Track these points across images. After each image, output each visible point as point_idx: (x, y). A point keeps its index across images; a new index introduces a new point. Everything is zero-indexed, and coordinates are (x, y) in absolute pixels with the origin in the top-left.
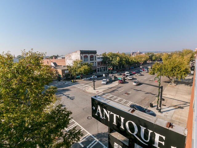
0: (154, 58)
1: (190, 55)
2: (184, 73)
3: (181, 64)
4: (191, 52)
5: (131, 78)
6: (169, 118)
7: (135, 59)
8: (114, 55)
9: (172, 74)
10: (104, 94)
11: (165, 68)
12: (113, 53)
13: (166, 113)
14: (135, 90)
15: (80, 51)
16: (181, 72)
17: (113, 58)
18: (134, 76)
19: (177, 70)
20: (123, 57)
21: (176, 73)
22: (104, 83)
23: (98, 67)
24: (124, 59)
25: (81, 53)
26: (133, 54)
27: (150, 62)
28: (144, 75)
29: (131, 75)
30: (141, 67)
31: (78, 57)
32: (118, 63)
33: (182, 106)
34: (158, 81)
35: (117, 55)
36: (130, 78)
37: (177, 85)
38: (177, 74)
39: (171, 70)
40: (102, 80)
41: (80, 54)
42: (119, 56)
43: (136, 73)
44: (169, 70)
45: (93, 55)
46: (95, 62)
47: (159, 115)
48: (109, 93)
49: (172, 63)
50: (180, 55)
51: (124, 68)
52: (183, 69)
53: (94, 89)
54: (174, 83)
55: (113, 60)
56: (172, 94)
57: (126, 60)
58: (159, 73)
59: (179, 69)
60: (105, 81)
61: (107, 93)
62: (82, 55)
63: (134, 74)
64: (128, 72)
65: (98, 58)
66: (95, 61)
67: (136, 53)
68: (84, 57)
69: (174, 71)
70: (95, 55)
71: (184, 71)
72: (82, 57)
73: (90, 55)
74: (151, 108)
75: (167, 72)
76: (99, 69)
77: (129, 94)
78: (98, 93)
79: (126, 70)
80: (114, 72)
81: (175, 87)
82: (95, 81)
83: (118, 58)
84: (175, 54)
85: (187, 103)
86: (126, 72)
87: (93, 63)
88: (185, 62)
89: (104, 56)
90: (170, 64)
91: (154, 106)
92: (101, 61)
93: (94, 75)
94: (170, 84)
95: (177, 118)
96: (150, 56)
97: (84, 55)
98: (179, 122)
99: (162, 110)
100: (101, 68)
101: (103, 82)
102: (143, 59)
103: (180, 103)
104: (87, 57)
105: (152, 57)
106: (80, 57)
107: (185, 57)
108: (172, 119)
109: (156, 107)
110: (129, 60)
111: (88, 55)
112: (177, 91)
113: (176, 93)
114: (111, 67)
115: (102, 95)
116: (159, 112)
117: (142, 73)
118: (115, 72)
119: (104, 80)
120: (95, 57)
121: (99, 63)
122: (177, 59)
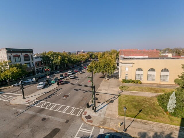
0: (93, 57)
1: (115, 55)
2: (112, 69)
3: (110, 62)
4: (116, 52)
5: (73, 77)
6: (102, 116)
7: (78, 58)
8: (55, 54)
9: (105, 71)
10: (36, 103)
11: (99, 65)
12: (54, 52)
13: (101, 111)
14: (75, 90)
15: (7, 49)
16: (111, 68)
17: (54, 57)
18: (76, 75)
19: (108, 67)
20: (66, 56)
21: (107, 69)
22: (41, 87)
23: (37, 68)
24: (66, 58)
25: (8, 52)
26: (78, 53)
27: (91, 60)
28: (85, 73)
29: (73, 74)
30: (82, 65)
31: (4, 57)
32: (60, 62)
33: (112, 99)
34: (91, 81)
35: (58, 54)
36: (71, 78)
37: (109, 79)
38: (109, 70)
39: (104, 67)
40: (38, 84)
41: (6, 53)
42: (61, 55)
43: (78, 71)
44: (103, 67)
45: (29, 54)
46: (33, 63)
47: (94, 116)
48: (44, 99)
49: (104, 61)
50: (110, 54)
51: (68, 67)
52: (112, 66)
53: (24, 98)
54: (107, 78)
55: (55, 59)
56: (106, 88)
57: (69, 59)
58: (95, 70)
59: (109, 66)
60: (42, 84)
61: (41, 100)
62: (9, 54)
63: (76, 72)
64: (70, 71)
65: (36, 58)
66: (32, 61)
67: (80, 52)
68: (15, 57)
69: (106, 68)
70: (31, 54)
71: (112, 68)
72: (10, 57)
73: (23, 54)
74: (88, 108)
75: (101, 69)
76: (39, 70)
77: (68, 96)
78: (28, 103)
79: (69, 69)
80: (56, 72)
81: (108, 81)
82: (24, 88)
83: (59, 58)
84: (106, 54)
85: (116, 95)
86: (68, 71)
87: (29, 63)
88: (113, 59)
89: (43, 55)
90: (103, 62)
91: (91, 106)
92: (41, 61)
93: (21, 80)
94: (105, 79)
95: (109, 115)
96: (90, 55)
97: (13, 54)
98: (111, 119)
99: (97, 110)
100: (41, 69)
101: (38, 86)
102: (85, 58)
103: (112, 96)
104: (19, 56)
105: (92, 55)
106: (6, 57)
107: (113, 56)
108: (105, 117)
109: (92, 107)
110: (71, 58)
111: (20, 54)
112: (109, 85)
113: (109, 87)
114: (48, 68)
115: (34, 105)
116: (94, 112)
117: (83, 71)
118: (58, 72)
119: (40, 83)
120: (32, 56)
121: (37, 63)
122: (108, 57)
